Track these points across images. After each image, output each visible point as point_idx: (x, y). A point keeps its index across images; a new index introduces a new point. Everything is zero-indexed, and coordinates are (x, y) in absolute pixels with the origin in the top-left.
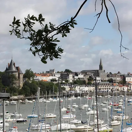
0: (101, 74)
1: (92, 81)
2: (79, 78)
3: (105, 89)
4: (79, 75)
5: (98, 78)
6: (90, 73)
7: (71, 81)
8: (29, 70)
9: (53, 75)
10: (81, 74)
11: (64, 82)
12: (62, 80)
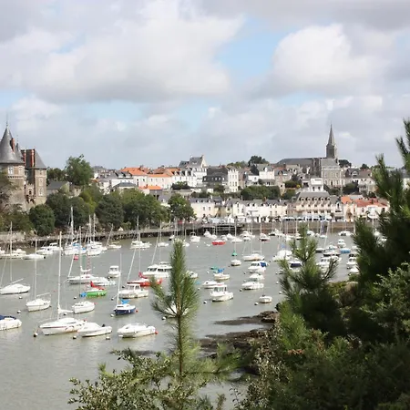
0: (325, 169)
1: (298, 188)
2: (260, 181)
3: (316, 212)
4: (260, 173)
5: (314, 181)
6: (294, 167)
7: (234, 189)
8: (78, 160)
9: (184, 173)
10: (269, 170)
11: (210, 190)
12: (209, 186)
